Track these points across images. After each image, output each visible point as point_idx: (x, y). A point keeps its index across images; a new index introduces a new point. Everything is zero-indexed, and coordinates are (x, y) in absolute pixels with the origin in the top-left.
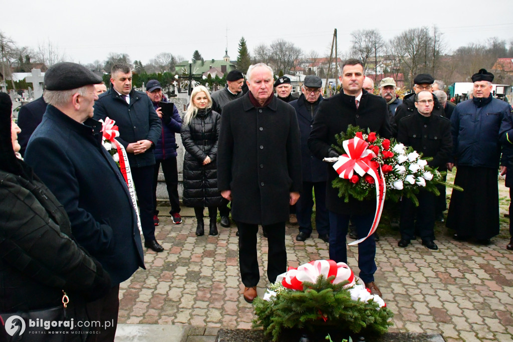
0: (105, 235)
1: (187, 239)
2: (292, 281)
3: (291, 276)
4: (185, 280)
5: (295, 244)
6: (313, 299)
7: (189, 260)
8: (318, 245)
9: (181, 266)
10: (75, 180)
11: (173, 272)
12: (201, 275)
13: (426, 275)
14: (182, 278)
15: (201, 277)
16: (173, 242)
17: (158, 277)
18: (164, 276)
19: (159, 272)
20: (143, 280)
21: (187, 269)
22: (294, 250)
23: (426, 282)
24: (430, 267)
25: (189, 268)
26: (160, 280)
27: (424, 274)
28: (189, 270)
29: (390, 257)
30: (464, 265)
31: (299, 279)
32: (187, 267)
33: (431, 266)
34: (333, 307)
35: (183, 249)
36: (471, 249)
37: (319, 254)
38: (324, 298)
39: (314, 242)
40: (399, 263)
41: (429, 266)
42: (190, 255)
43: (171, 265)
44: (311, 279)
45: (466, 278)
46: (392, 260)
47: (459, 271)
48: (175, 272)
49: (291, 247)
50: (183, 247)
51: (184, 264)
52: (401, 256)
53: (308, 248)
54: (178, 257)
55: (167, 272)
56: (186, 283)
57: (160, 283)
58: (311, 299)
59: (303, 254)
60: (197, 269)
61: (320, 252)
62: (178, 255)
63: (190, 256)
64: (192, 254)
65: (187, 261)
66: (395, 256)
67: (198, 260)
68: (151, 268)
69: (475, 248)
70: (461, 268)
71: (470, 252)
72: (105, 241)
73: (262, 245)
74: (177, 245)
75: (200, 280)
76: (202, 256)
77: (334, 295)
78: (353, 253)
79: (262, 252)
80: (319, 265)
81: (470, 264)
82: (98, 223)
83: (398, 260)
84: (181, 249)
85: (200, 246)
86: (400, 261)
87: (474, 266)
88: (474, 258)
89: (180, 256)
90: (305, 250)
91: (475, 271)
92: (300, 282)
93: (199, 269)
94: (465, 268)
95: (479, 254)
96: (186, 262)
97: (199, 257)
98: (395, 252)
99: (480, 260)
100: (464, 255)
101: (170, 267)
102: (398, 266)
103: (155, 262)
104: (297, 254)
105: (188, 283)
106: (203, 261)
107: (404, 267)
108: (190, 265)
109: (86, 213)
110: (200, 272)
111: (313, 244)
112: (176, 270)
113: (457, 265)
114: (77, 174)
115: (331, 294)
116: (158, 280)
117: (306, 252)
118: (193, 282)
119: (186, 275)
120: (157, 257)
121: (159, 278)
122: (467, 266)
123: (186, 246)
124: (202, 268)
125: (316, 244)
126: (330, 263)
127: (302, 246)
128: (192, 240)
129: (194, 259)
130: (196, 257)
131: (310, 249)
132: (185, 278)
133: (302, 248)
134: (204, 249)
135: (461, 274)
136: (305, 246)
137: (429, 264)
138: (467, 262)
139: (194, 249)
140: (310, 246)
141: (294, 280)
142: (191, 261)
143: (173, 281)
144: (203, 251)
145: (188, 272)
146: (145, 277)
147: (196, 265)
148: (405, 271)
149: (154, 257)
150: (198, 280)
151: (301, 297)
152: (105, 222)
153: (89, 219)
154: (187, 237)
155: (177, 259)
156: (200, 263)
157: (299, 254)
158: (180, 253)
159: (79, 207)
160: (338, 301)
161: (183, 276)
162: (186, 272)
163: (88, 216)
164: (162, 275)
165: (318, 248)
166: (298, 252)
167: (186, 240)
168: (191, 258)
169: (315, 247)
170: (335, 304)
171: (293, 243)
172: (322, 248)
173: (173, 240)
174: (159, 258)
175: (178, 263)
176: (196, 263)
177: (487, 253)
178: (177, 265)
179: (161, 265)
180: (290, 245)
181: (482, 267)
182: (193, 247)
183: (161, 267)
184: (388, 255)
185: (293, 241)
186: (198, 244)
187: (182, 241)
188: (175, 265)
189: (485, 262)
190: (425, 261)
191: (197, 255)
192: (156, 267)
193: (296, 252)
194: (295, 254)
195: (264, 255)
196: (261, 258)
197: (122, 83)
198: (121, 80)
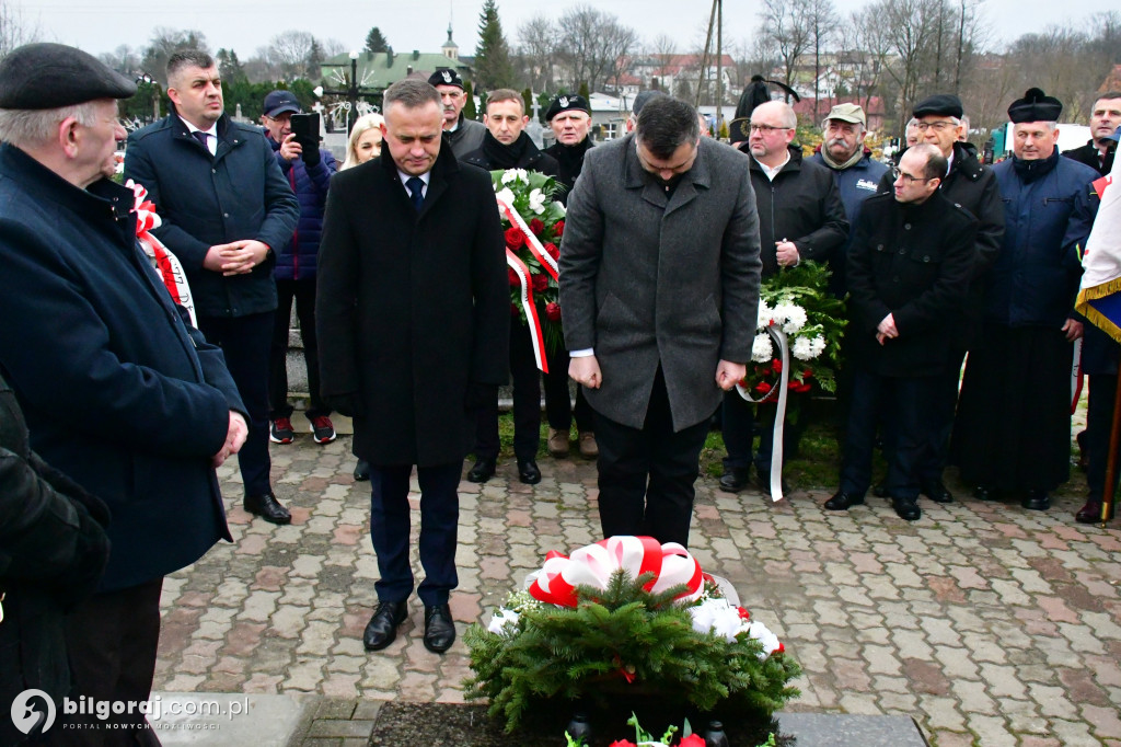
1: (328, 490)
2: (551, 585)
3: (551, 572)
4: (315, 587)
5: (590, 506)
6: (600, 627)
7: (328, 539)
9: (309, 554)
11: (288, 568)
12: (354, 575)
13: (897, 583)
14: (308, 584)
15: (354, 582)
16: (291, 497)
17: (249, 581)
18: (264, 576)
19: (253, 568)
20: (213, 586)
21: (322, 562)
22: (587, 518)
23: (896, 597)
24: (910, 563)
25: (328, 558)
26: (252, 587)
27: (894, 579)
28: (326, 563)
29: (817, 538)
30: (993, 558)
31: (568, 579)
32: (322, 558)
33: (912, 560)
34: (646, 647)
35: (315, 513)
36: (1011, 522)
38: (625, 625)
40: (838, 553)
41: (908, 561)
42: (332, 527)
43: (284, 552)
44: (597, 582)
45: (993, 590)
46: (820, 546)
47: (979, 572)
48: (293, 568)
49: (580, 511)
50: (316, 509)
51: (314, 549)
52: (843, 537)
54: (302, 532)
55: (271, 568)
56: (317, 596)
57: (254, 593)
58: (595, 628)
60: (345, 561)
62: (302, 528)
63: (331, 531)
64: (336, 525)
65: (324, 542)
66: (829, 535)
67: (349, 540)
68: (234, 559)
69: (1021, 519)
70: (984, 568)
71: (1009, 530)
73: (509, 506)
74: (301, 503)
75: (352, 587)
76: (361, 531)
77: (651, 619)
78: (729, 527)
79: (508, 524)
80: (620, 548)
81: (1007, 557)
83: (834, 546)
84: (311, 514)
85: (357, 506)
86: (840, 548)
87: (1013, 563)
88: (1016, 543)
89: (308, 531)
91: (1017, 574)
92: (571, 587)
93: (353, 562)
94: (994, 566)
95: (1030, 535)
96: (321, 545)
97: (354, 533)
98: (830, 527)
99: (1030, 549)
100: (994, 536)
101: (282, 556)
102: (832, 561)
103: (244, 543)
104: (593, 529)
105: (322, 594)
107: (847, 561)
108: (329, 552)
110: (355, 569)
112: (295, 563)
113: (976, 560)
115: (643, 616)
116: (248, 588)
118: (336, 592)
119: (320, 575)
120: (248, 531)
121: (252, 582)
122: (999, 561)
123: (326, 506)
124: (358, 559)
126: (644, 544)
128: (338, 491)
129: (340, 537)
130: (347, 533)
132: (316, 582)
135: (983, 582)
137: (909, 557)
138: (998, 552)
139: (343, 514)
141: (558, 582)
142: (332, 541)
143: (286, 589)
145: (325, 568)
146: (218, 581)
147: (344, 552)
148: (850, 573)
149: (243, 532)
150: (347, 588)
151: (569, 622)
154: (328, 484)
155: (300, 536)
156: (355, 548)
158: (307, 522)
160: (661, 634)
161: (311, 578)
162: (319, 568)
164: (258, 575)
167: (324, 493)
168: (333, 536)
170: (651, 640)
171: (585, 503)
173: (293, 492)
174: (255, 533)
175: (302, 546)
176: (344, 547)
177: (1049, 531)
178: (298, 551)
179: (258, 552)
180: (577, 507)
181: (1033, 564)
182: (340, 509)
183: (257, 555)
184: (813, 534)
185: (585, 499)
186: (353, 502)
187: (316, 494)
188: (294, 552)
189: (1043, 554)
190: (899, 549)
191: (349, 528)
192: (243, 556)
193: (592, 524)
194: (589, 529)
195: (512, 529)
196: (505, 537)
197: (199, 94)
198: (195, 87)
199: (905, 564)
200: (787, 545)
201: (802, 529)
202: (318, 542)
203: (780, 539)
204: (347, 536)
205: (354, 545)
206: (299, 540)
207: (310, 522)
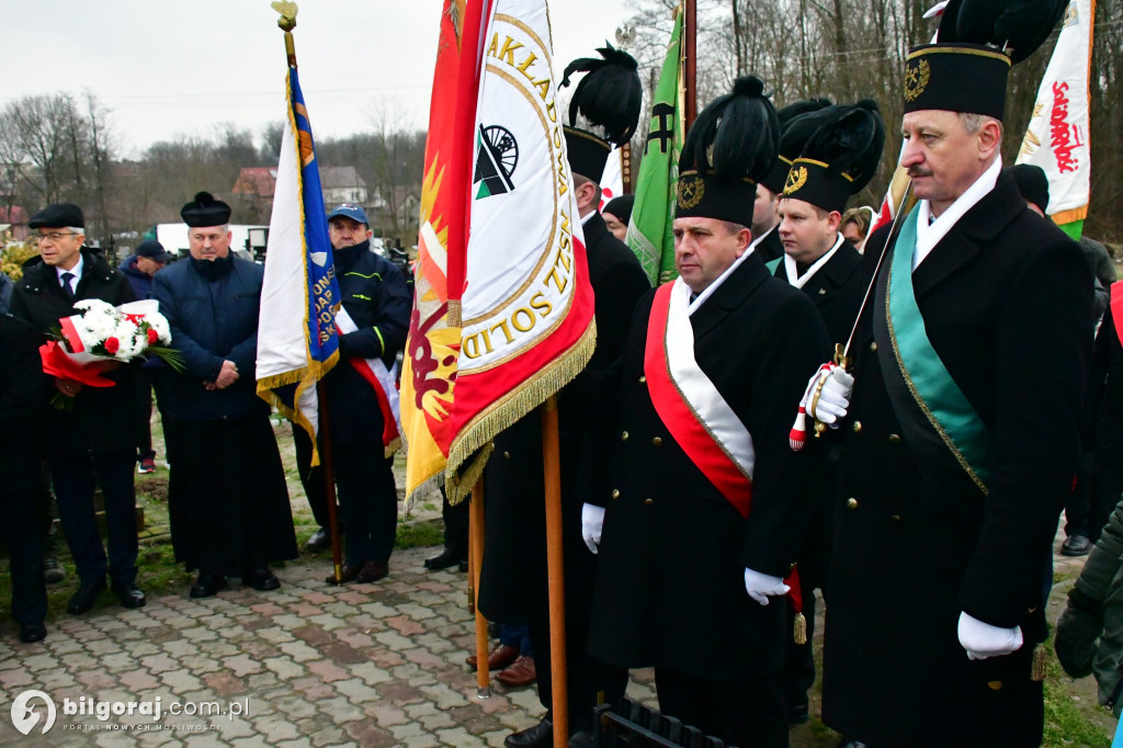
13: (177, 691)
24: (183, 667)
27: (172, 688)
29: (80, 669)
30: (260, 640)
33: (184, 663)
36: (266, 601)
40: (106, 679)
41: (182, 666)
45: (268, 670)
46: (85, 677)
47: (251, 657)
52: (108, 660)
66: (92, 662)
70: (254, 651)
71: (266, 609)
81: (272, 635)
83: (101, 672)
86: (107, 673)
87: (279, 639)
88: (277, 619)
91: (286, 648)
94: (263, 647)
95: (286, 608)
98: (91, 654)
99: (289, 621)
100: (255, 618)
102: (103, 687)
107: (119, 684)
113: (245, 646)
122: (266, 641)
135: (258, 665)
137: (181, 662)
138: (263, 633)
148: (124, 694)
177: (301, 600)
181: (297, 635)
184: (73, 669)
189: (302, 623)
190: (169, 657)
199: (179, 669)
200: (49, 686)
201: (61, 665)
203: (39, 681)
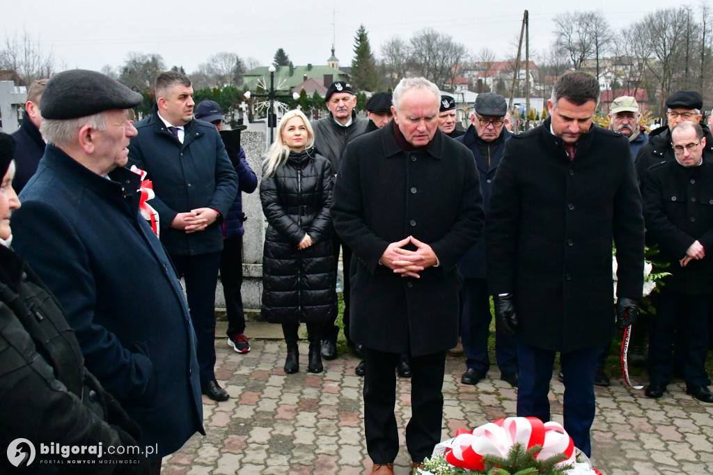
0: (139, 373)
1: (270, 379)
2: (464, 455)
3: (463, 444)
4: (267, 451)
5: (460, 391)
7: (274, 416)
8: (500, 391)
9: (260, 426)
10: (89, 275)
11: (247, 437)
12: (294, 442)
13: (695, 448)
14: (262, 448)
15: (294, 447)
16: (244, 384)
17: (220, 446)
18: (230, 443)
19: (222, 436)
20: (195, 450)
21: (270, 433)
22: (458, 400)
23: (695, 460)
24: (703, 433)
25: (274, 430)
26: (223, 451)
27: (692, 446)
28: (273, 433)
29: (630, 415)
31: (477, 450)
32: (271, 429)
35: (262, 396)
37: (503, 407)
39: (493, 386)
40: (648, 426)
41: (701, 432)
42: (275, 406)
43: (242, 425)
44: (498, 451)
46: (633, 420)
48: (250, 437)
49: (452, 394)
50: (263, 393)
51: (264, 423)
52: (650, 413)
53: (482, 397)
54: (254, 410)
55: (235, 436)
56: (269, 457)
57: (224, 455)
59: (475, 407)
60: (287, 431)
61: (505, 403)
62: (254, 407)
63: (275, 409)
64: (278, 406)
65: (271, 418)
66: (639, 412)
67: (289, 416)
68: (208, 430)
72: (138, 383)
74: (253, 389)
75: (293, 451)
76: (296, 409)
79: (402, 404)
80: (513, 425)
82: (127, 351)
83: (644, 420)
84: (259, 397)
85: (292, 391)
86: (648, 422)
89: (258, 410)
90: (478, 400)
92: (479, 457)
93: (292, 432)
96: (268, 420)
97: (291, 410)
98: (639, 406)
101: (241, 427)
102: (644, 432)
103: (214, 418)
104: (464, 408)
105: (272, 455)
106: (298, 417)
107: (655, 432)
109: (106, 332)
110: (294, 438)
111: (492, 389)
112: (251, 433)
114: (93, 264)
116: (219, 451)
117: (479, 404)
118: (282, 454)
119: (269, 442)
120: (216, 410)
121: (222, 447)
123: (269, 391)
124: (296, 430)
125: (497, 389)
126: (531, 423)
127: (472, 393)
128: (278, 380)
129: (282, 414)
130: (286, 411)
131: (487, 400)
132: (267, 447)
133: (472, 397)
134: (299, 397)
136: (477, 393)
137: (701, 429)
139: (282, 397)
140: (486, 393)
141: (469, 452)
142: (276, 417)
143: (246, 452)
144: (298, 400)
145: (273, 436)
146: (198, 446)
147: (285, 425)
148: (657, 441)
149: (213, 410)
150: (289, 452)
152: (140, 349)
153: (111, 343)
154: (270, 375)
155: (253, 413)
156: (293, 422)
157: (468, 408)
158: (257, 403)
159: (95, 322)
161: (263, 444)
162: (269, 437)
163: (109, 338)
164: (226, 441)
165: (501, 397)
166: (466, 404)
167: (267, 381)
168: (277, 413)
169: (495, 396)
171: (456, 388)
172: (508, 396)
173: (245, 381)
174: (221, 411)
175: (255, 420)
176: (285, 421)
178: (253, 424)
179: (225, 425)
180: (451, 391)
182: (280, 394)
183: (224, 427)
184: (626, 413)
185: (455, 385)
186: (289, 388)
187: (261, 383)
188: (249, 424)
190: (693, 423)
191: (288, 407)
192: (215, 428)
193: (462, 404)
194: (461, 408)
195: (405, 407)
196: (401, 414)
197: (183, 104)
198: (180, 99)
199: (699, 434)
200: (609, 420)
201: (618, 408)
202: (266, 418)
203: (602, 415)
204: (286, 413)
205: (292, 420)
206: (252, 416)
207: (260, 403)
